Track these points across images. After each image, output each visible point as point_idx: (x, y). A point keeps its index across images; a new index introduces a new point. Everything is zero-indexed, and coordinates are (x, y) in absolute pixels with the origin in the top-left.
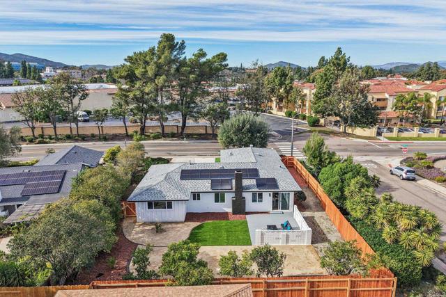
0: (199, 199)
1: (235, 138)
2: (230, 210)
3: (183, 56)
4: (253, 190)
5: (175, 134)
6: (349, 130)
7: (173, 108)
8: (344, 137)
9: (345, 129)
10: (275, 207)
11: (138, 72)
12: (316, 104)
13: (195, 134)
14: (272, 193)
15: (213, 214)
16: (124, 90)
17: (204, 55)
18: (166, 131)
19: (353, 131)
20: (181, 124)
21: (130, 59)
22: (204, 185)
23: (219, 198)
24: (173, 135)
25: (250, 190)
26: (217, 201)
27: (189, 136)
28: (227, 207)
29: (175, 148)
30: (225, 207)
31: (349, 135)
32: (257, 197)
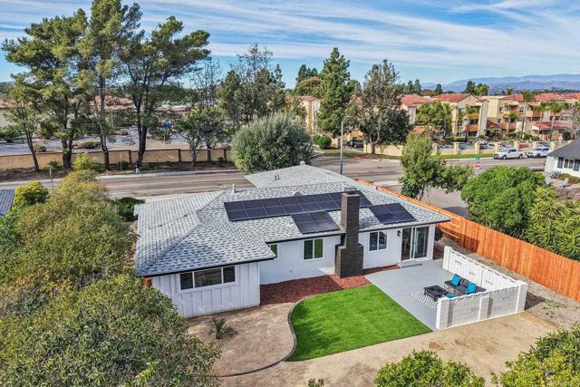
1: (264, 154)
2: (330, 270)
3: (137, 31)
4: (372, 228)
5: (127, 164)
6: (378, 150)
7: (123, 120)
8: (374, 158)
9: (373, 149)
10: (405, 255)
11: (58, 51)
12: (325, 118)
13: (162, 164)
14: (401, 230)
15: (303, 282)
16: (29, 85)
17: (177, 27)
18: (112, 160)
19: (382, 151)
20: (136, 147)
21: (36, 30)
22: (284, 226)
23: (311, 250)
24: (125, 167)
25: (367, 229)
26: (308, 255)
27: (153, 167)
28: (326, 266)
29: (139, 185)
30: (323, 266)
31: (380, 156)
32: (378, 240)
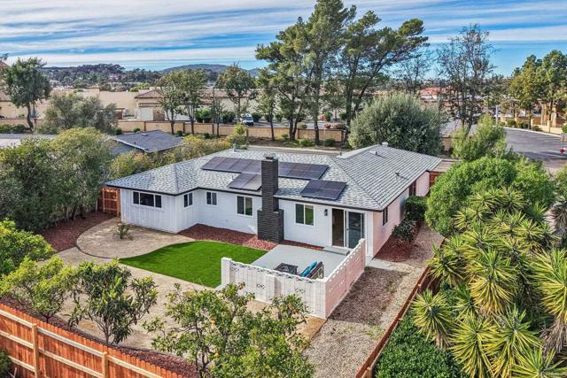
0: (215, 203)
2: (254, 230)
23: (243, 205)
26: (240, 210)
30: (249, 222)
32: (305, 214)
